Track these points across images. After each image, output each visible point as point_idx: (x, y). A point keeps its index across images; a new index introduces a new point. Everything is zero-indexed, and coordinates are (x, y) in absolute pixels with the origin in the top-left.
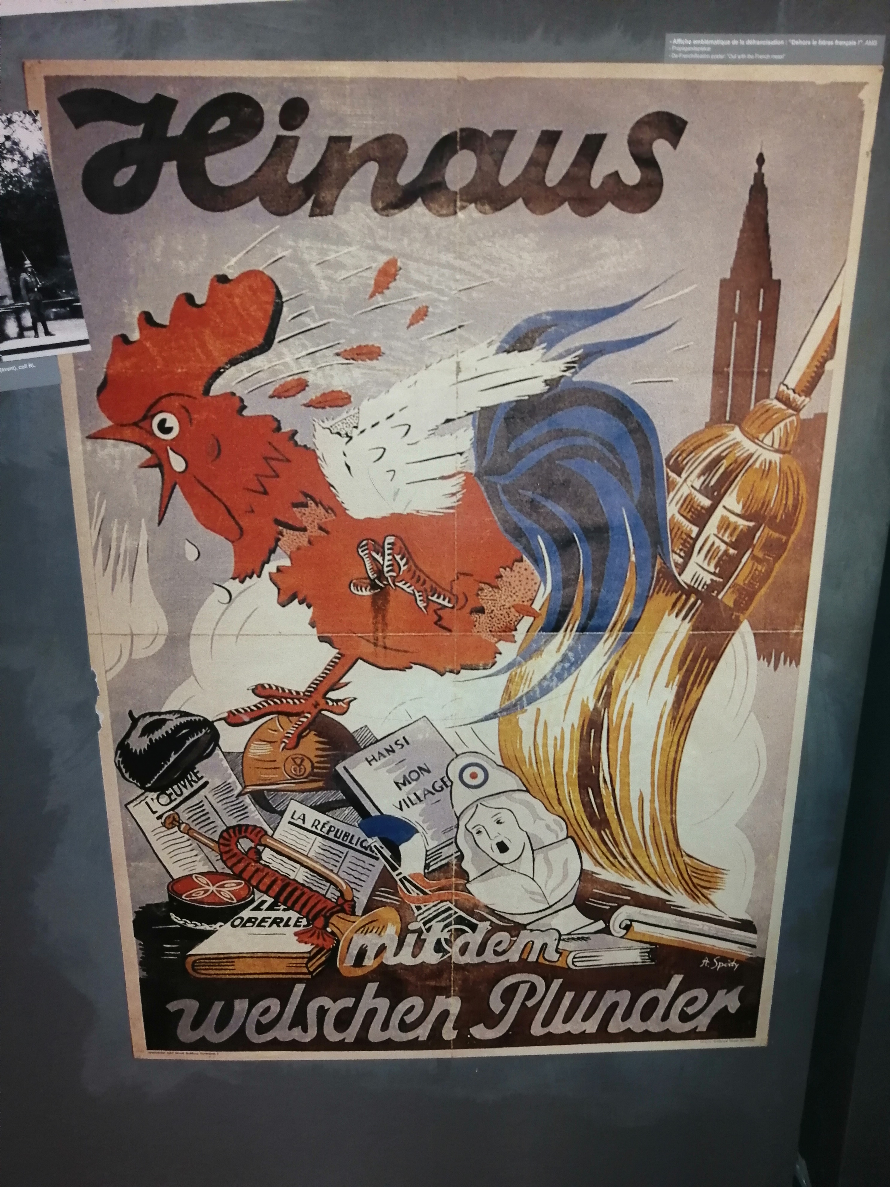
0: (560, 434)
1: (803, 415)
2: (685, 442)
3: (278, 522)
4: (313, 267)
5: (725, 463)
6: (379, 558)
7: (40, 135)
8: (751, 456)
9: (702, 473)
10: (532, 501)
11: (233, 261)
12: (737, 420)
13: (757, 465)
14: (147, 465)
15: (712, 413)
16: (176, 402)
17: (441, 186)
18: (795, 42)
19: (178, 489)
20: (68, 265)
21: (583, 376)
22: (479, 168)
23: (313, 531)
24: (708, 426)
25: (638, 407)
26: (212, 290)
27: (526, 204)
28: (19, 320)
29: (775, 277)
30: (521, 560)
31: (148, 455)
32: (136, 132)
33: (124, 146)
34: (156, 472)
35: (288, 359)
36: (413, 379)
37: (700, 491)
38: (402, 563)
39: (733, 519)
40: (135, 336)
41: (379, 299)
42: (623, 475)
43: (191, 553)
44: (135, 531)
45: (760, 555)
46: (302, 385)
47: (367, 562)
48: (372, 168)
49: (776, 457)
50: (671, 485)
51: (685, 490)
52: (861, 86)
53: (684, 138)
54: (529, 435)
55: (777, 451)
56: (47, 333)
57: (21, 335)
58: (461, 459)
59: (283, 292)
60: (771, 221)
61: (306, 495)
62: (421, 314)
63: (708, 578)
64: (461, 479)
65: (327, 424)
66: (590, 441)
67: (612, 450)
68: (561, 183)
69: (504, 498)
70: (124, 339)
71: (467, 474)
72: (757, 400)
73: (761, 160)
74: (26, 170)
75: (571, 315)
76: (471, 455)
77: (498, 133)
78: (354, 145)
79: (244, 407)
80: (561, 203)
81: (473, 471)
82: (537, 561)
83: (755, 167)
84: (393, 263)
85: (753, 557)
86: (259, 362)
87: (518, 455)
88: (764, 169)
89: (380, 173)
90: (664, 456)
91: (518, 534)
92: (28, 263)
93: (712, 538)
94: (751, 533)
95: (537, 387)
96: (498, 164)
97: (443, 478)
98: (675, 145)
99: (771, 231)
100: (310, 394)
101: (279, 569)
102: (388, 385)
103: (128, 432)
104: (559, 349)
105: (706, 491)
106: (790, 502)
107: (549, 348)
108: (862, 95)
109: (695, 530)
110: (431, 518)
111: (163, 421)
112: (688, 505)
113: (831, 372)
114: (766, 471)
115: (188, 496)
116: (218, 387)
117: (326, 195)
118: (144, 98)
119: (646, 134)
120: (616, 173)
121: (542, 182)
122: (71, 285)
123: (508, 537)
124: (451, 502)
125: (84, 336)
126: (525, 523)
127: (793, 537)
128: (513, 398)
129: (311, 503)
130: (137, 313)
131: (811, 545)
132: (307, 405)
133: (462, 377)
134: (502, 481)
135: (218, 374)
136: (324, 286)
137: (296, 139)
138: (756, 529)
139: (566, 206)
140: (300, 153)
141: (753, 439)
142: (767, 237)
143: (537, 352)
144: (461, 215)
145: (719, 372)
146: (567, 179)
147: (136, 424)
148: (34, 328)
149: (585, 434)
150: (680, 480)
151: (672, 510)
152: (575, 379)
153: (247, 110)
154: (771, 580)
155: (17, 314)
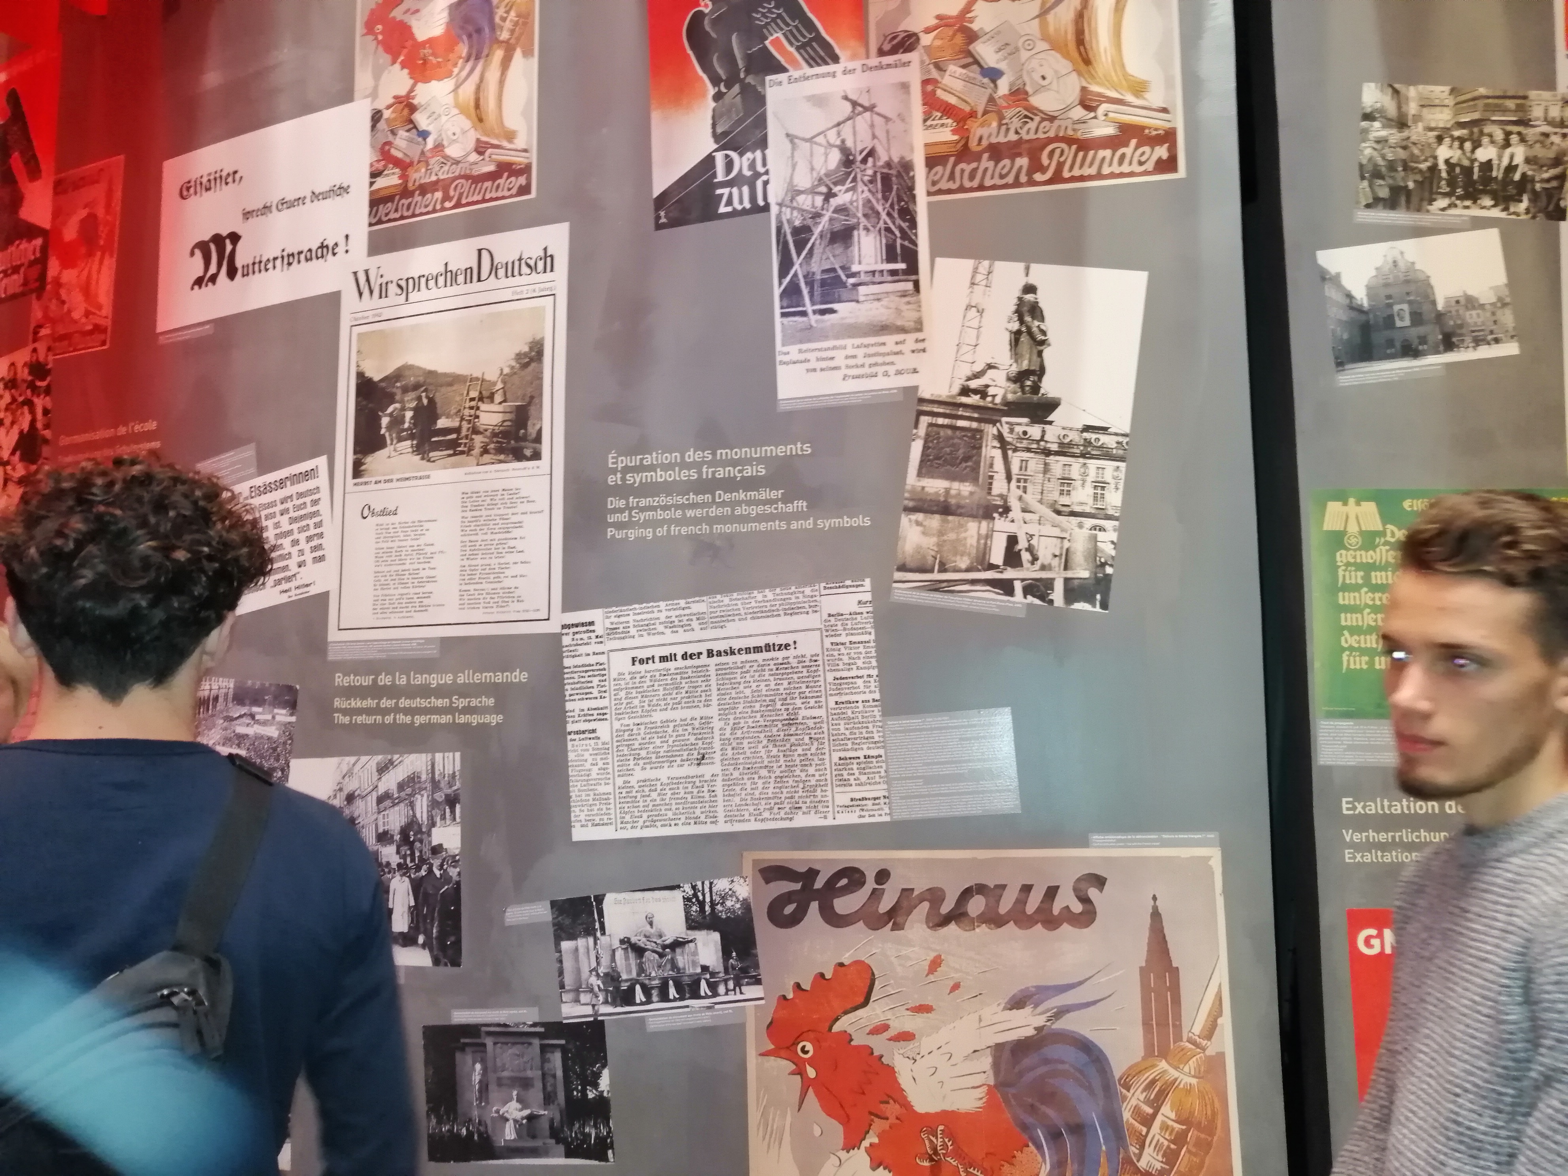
0: (1046, 1061)
1: (1208, 1053)
2: (1130, 1068)
3: (871, 1113)
4: (893, 959)
5: (1159, 1084)
6: (934, 1139)
7: (747, 888)
8: (1176, 1080)
9: (1144, 1090)
10: (1032, 1106)
11: (847, 955)
12: (1164, 1054)
13: (1181, 1086)
14: (793, 1073)
15: (1145, 1050)
16: (812, 1035)
17: (965, 914)
18: (1164, 836)
19: (811, 1090)
20: (756, 956)
21: (1059, 1025)
22: (986, 905)
23: (893, 1120)
24: (1144, 1058)
25: (1096, 1046)
26: (835, 971)
27: (1016, 923)
28: (726, 985)
29: (1174, 965)
30: (1028, 1146)
31: (794, 1067)
32: (798, 886)
33: (790, 893)
34: (799, 1077)
35: (878, 1011)
36: (952, 1025)
37: (1144, 1102)
38: (949, 1144)
39: (1170, 1123)
40: (790, 996)
41: (931, 978)
42: (1090, 1089)
43: (817, 1131)
44: (784, 1116)
45: (1194, 1150)
46: (885, 1028)
47: (927, 1142)
48: (926, 905)
49: (1194, 1081)
50: (1124, 1098)
51: (1134, 1102)
52: (1209, 858)
53: (1106, 887)
54: (1027, 1062)
55: (1194, 1077)
56: (741, 993)
57: (726, 994)
58: (983, 1076)
59: (876, 972)
60: (1166, 931)
61: (889, 1096)
62: (956, 987)
63: (1158, 1166)
64: (985, 1089)
65: (901, 1051)
66: (1066, 1067)
67: (1081, 1072)
68: (1035, 912)
69: (1013, 1102)
70: (784, 997)
71: (989, 1085)
72: (1175, 1042)
73: (1155, 898)
74: (738, 906)
75: (1047, 988)
76: (991, 1074)
77: (996, 886)
78: (916, 893)
79: (852, 1040)
80: (1036, 923)
81: (992, 1083)
82: (1039, 1147)
83: (1152, 903)
84: (939, 956)
85: (1188, 1151)
86: (860, 1013)
87: (1021, 1074)
88: (1158, 903)
89: (930, 908)
90: (1117, 1077)
91: (1025, 1127)
92: (734, 954)
93: (1157, 1137)
94: (1185, 1133)
95: (1030, 1032)
96: (998, 902)
97: (974, 1088)
98: (1101, 890)
99: (1167, 938)
100: (891, 1033)
101: (871, 1145)
102: (937, 1029)
103: (783, 1053)
104: (1040, 1009)
105: (1147, 1102)
106: (1209, 1113)
107: (1036, 1006)
108: (1211, 863)
109: (1144, 1130)
110: (967, 1114)
111: (804, 1047)
112: (1137, 1113)
113: (1222, 1025)
114: (1189, 1090)
115: (817, 1094)
116: (837, 1028)
117: (900, 920)
118: (803, 869)
119: (1083, 885)
120: (1067, 907)
121: (1024, 912)
122: (757, 966)
123: (1018, 1129)
124: (980, 1104)
125: (762, 995)
126: (1029, 1120)
127: (1215, 1138)
128: (1015, 1038)
129: (891, 1101)
130: (792, 983)
131: (1230, 1144)
132: (890, 1040)
133: (982, 1024)
134: (1012, 1091)
135: (837, 1019)
136: (899, 969)
137: (884, 890)
138: (1188, 1131)
139: (1039, 925)
140: (886, 897)
141: (1176, 1068)
142: (1166, 942)
143: (1028, 1010)
144: (977, 930)
145: (1146, 1024)
146: (1038, 910)
147: (788, 1048)
148: (734, 990)
149: (1063, 1062)
150: (1129, 1095)
151: (1127, 1115)
152: (1054, 1027)
153: (857, 876)
154: (1204, 1170)
155: (726, 981)
